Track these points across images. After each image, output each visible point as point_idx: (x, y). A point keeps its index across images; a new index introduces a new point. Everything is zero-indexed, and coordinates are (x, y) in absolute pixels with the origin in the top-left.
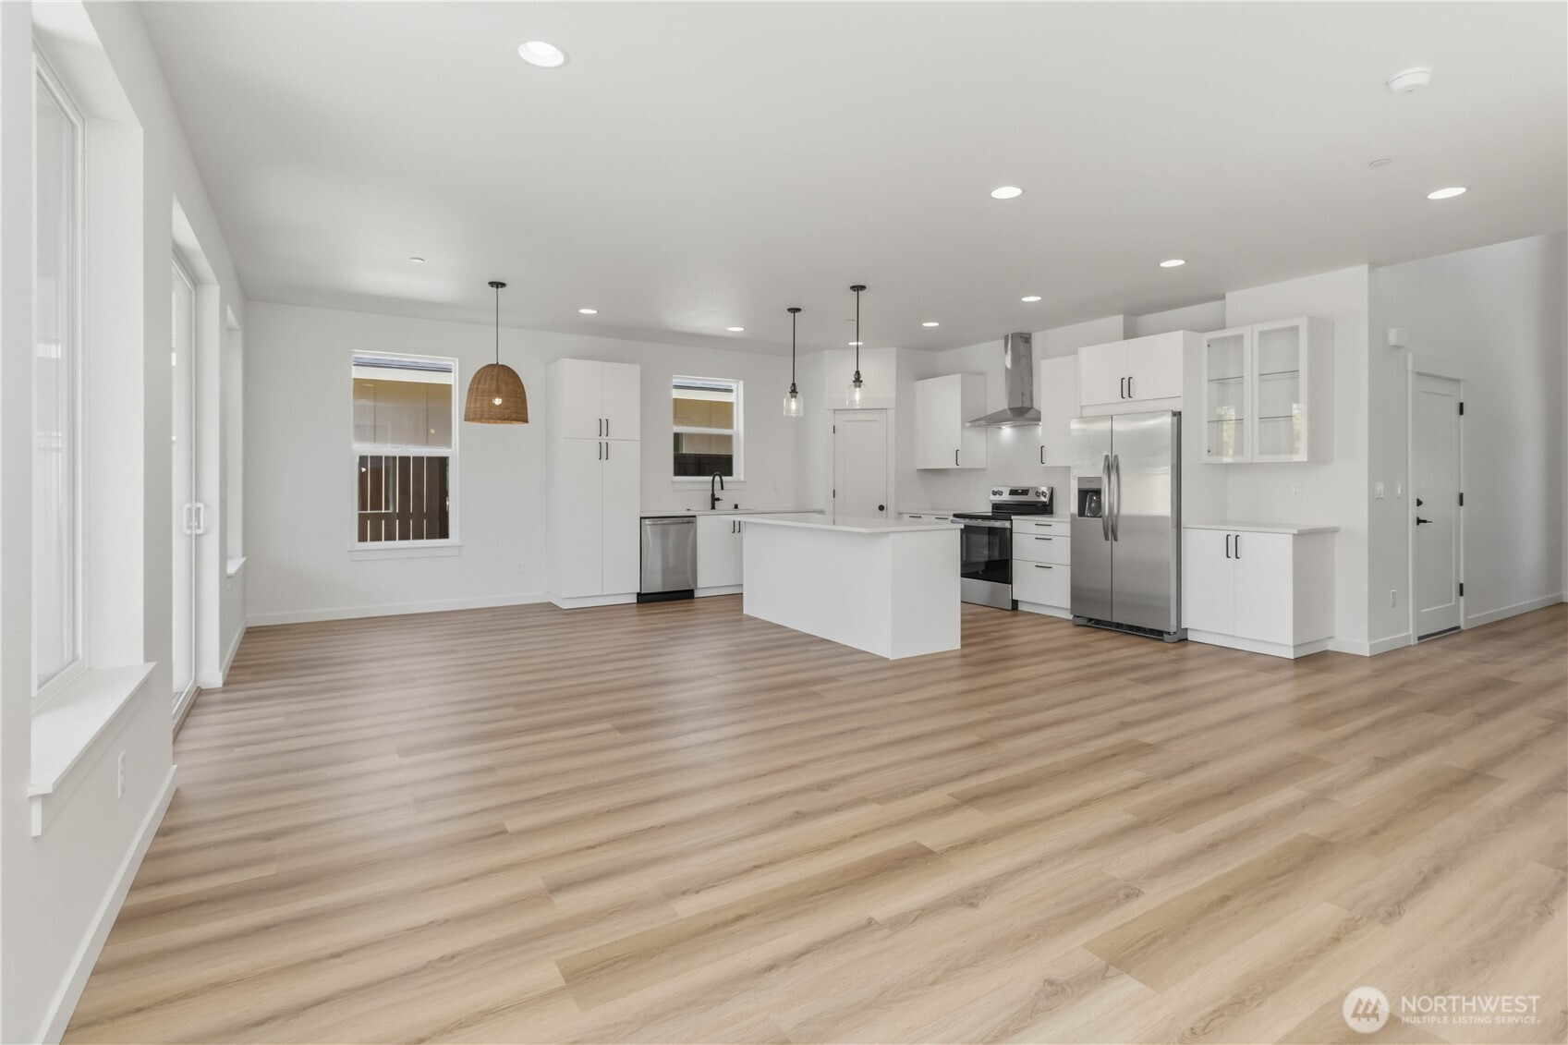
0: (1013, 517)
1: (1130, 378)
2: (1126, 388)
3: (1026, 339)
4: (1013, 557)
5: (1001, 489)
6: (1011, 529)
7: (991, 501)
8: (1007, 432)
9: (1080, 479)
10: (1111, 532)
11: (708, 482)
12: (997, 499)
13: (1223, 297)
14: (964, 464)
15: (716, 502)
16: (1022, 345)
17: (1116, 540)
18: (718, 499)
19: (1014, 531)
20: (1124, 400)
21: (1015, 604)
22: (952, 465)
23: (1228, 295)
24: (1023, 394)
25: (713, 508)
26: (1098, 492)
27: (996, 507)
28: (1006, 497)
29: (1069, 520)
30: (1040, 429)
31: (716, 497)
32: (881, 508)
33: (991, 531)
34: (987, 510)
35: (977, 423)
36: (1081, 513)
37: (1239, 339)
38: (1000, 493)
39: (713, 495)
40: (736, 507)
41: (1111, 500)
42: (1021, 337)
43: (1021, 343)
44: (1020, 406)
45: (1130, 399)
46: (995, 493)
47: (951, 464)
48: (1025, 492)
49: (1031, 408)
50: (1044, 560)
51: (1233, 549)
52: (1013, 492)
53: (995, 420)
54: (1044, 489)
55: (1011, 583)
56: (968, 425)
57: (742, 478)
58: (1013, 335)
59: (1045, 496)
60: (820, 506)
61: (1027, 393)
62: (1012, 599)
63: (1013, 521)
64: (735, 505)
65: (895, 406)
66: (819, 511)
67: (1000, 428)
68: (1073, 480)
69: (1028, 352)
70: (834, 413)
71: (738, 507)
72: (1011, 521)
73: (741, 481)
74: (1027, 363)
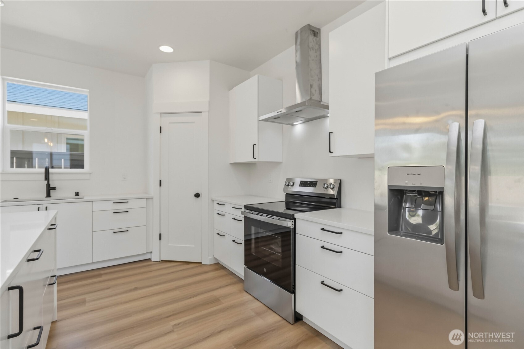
0: (297, 215)
3: (315, 32)
4: (296, 263)
6: (295, 229)
8: (299, 128)
10: (467, 272)
11: (40, 173)
12: (290, 190)
14: (260, 158)
15: (52, 191)
16: (312, 38)
18: (54, 188)
19: (296, 232)
20: (487, 19)
21: (298, 316)
22: (249, 159)
24: (311, 86)
25: (48, 195)
28: (297, 189)
30: (328, 121)
31: (51, 186)
32: (197, 196)
38: (293, 183)
39: (48, 185)
40: (77, 194)
42: (311, 31)
43: (310, 35)
45: (503, 11)
46: (290, 182)
48: (313, 184)
49: (320, 101)
52: (303, 184)
54: (332, 181)
55: (293, 293)
57: (88, 171)
58: (301, 29)
59: (332, 189)
60: (151, 193)
61: (315, 86)
62: (295, 312)
63: (297, 220)
64: (76, 192)
65: (208, 110)
66: (147, 199)
67: (293, 125)
68: (377, 173)
69: (317, 46)
70: (161, 116)
71: (79, 194)
72: (295, 219)
73: (90, 173)
74: (317, 56)
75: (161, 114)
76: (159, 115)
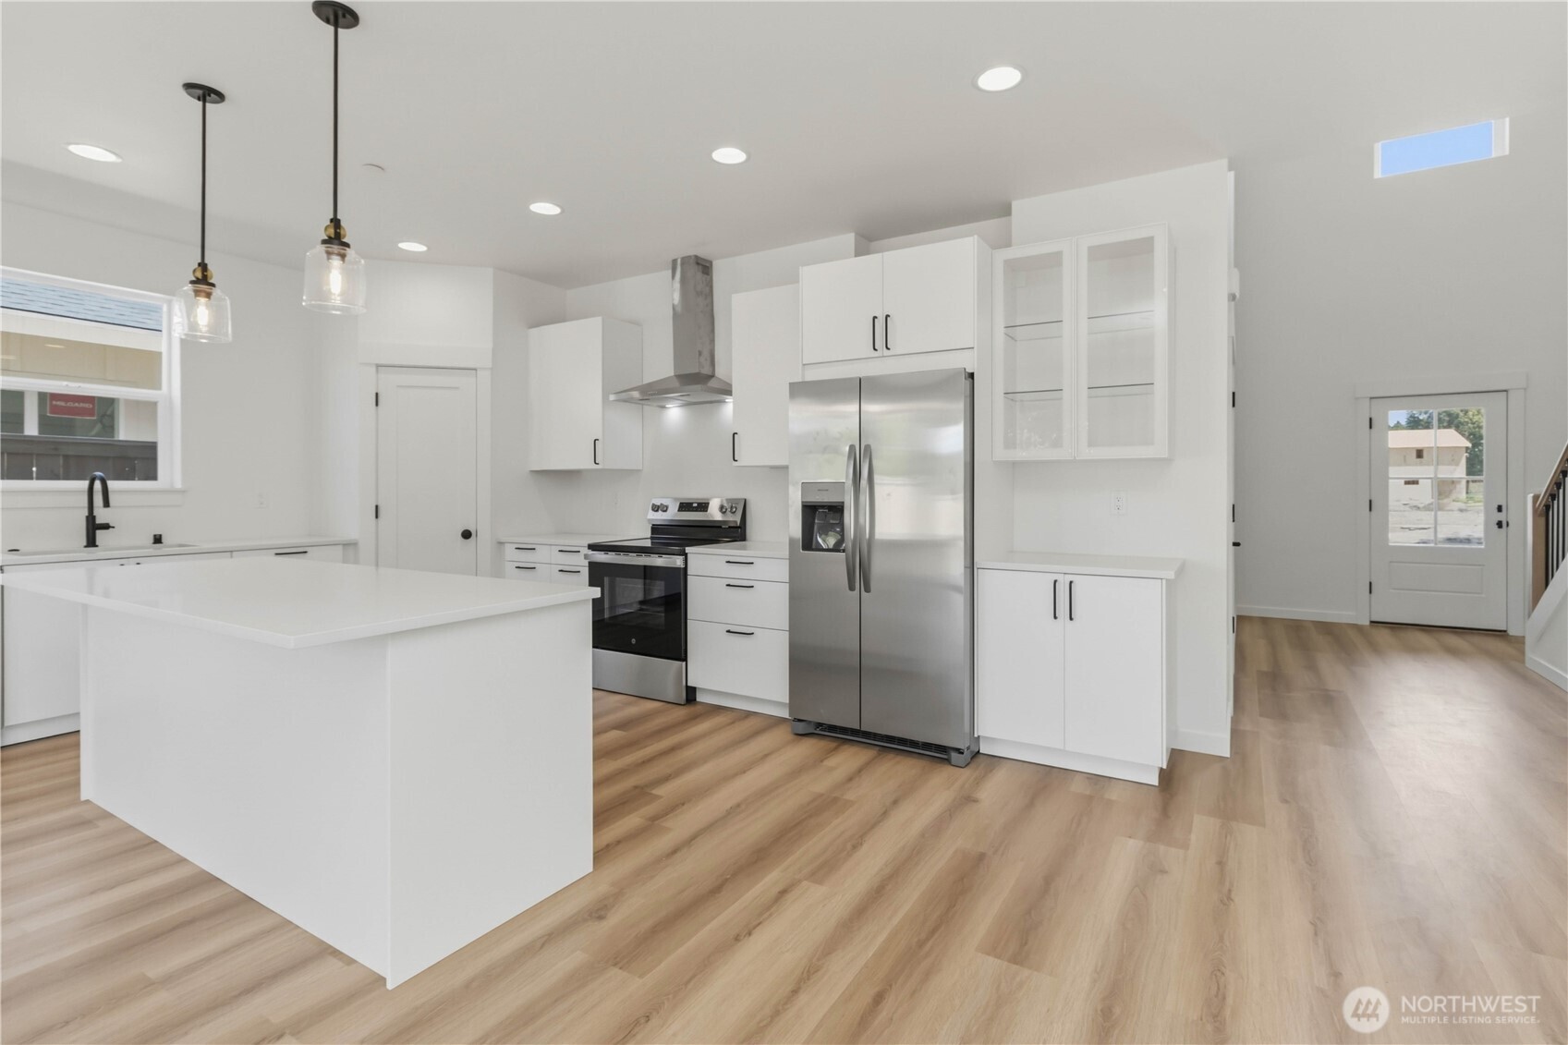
0: (688, 550)
1: (887, 316)
2: (881, 332)
3: (704, 267)
4: (689, 617)
5: (665, 502)
6: (686, 569)
7: (649, 520)
8: (674, 413)
9: (806, 487)
10: (860, 574)
11: (76, 492)
12: (660, 517)
13: (1005, 211)
14: (606, 462)
15: (99, 533)
16: (698, 276)
17: (868, 590)
18: (106, 527)
19: (689, 572)
20: (876, 354)
21: (691, 693)
22: (587, 464)
23: (1016, 205)
24: (700, 353)
25: (93, 544)
26: (837, 509)
27: (656, 529)
28: (672, 514)
29: (786, 553)
30: (729, 408)
31: (98, 521)
32: (467, 535)
33: (648, 572)
34: (641, 535)
35: (624, 396)
36: (808, 543)
37: (1055, 259)
38: (665, 509)
39: (90, 519)
40: (158, 540)
41: (861, 520)
42: (698, 264)
43: (697, 272)
44: (697, 371)
45: (886, 352)
46: (656, 508)
47: (584, 462)
48: (702, 506)
49: (713, 376)
50: (741, 622)
51: (1063, 603)
52: (685, 507)
53: (653, 394)
55: (685, 659)
56: (612, 397)
57: (178, 485)
58: (683, 259)
59: (733, 513)
60: (351, 533)
61: (706, 353)
62: (687, 686)
63: (689, 555)
64: (155, 536)
65: (490, 366)
66: (344, 545)
67: (664, 407)
68: (791, 489)
69: (708, 289)
70: (377, 371)
71: (163, 540)
72: (686, 555)
73: (184, 492)
74: (707, 305)
75: (378, 366)
76: (374, 369)
